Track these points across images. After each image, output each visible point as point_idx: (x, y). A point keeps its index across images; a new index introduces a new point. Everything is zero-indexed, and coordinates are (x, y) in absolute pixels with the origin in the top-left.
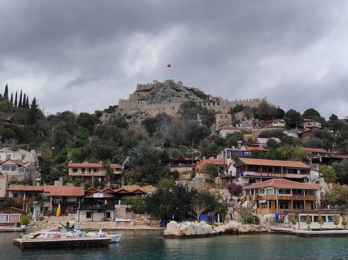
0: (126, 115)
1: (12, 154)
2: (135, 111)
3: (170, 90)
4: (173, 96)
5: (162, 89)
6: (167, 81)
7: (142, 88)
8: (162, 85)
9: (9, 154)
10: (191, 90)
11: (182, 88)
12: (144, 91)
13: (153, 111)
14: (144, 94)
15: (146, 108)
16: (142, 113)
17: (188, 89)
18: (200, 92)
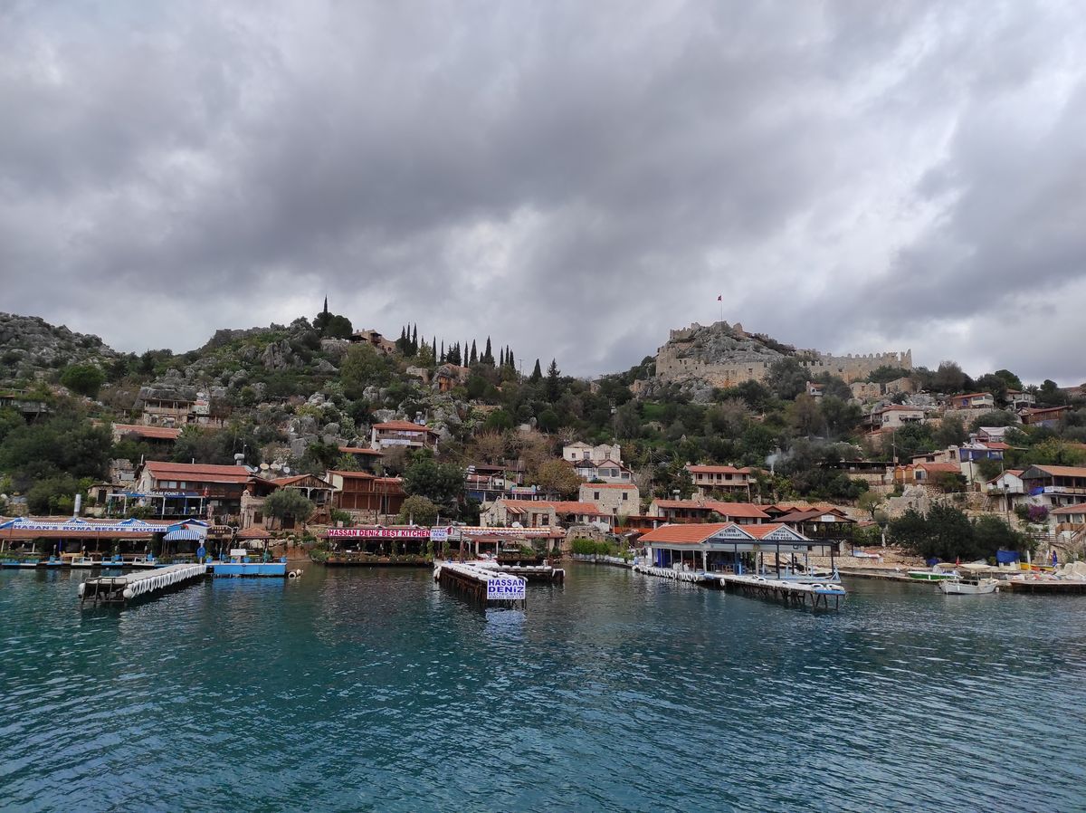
0: (670, 383)
1: (591, 450)
2: (685, 376)
3: (725, 340)
4: (733, 349)
5: (712, 337)
6: (717, 324)
7: (677, 337)
8: (708, 331)
9: (587, 450)
10: (757, 337)
11: (741, 336)
12: (682, 341)
13: (716, 375)
14: (683, 346)
15: (703, 371)
16: (697, 380)
17: (752, 337)
18: (771, 341)
